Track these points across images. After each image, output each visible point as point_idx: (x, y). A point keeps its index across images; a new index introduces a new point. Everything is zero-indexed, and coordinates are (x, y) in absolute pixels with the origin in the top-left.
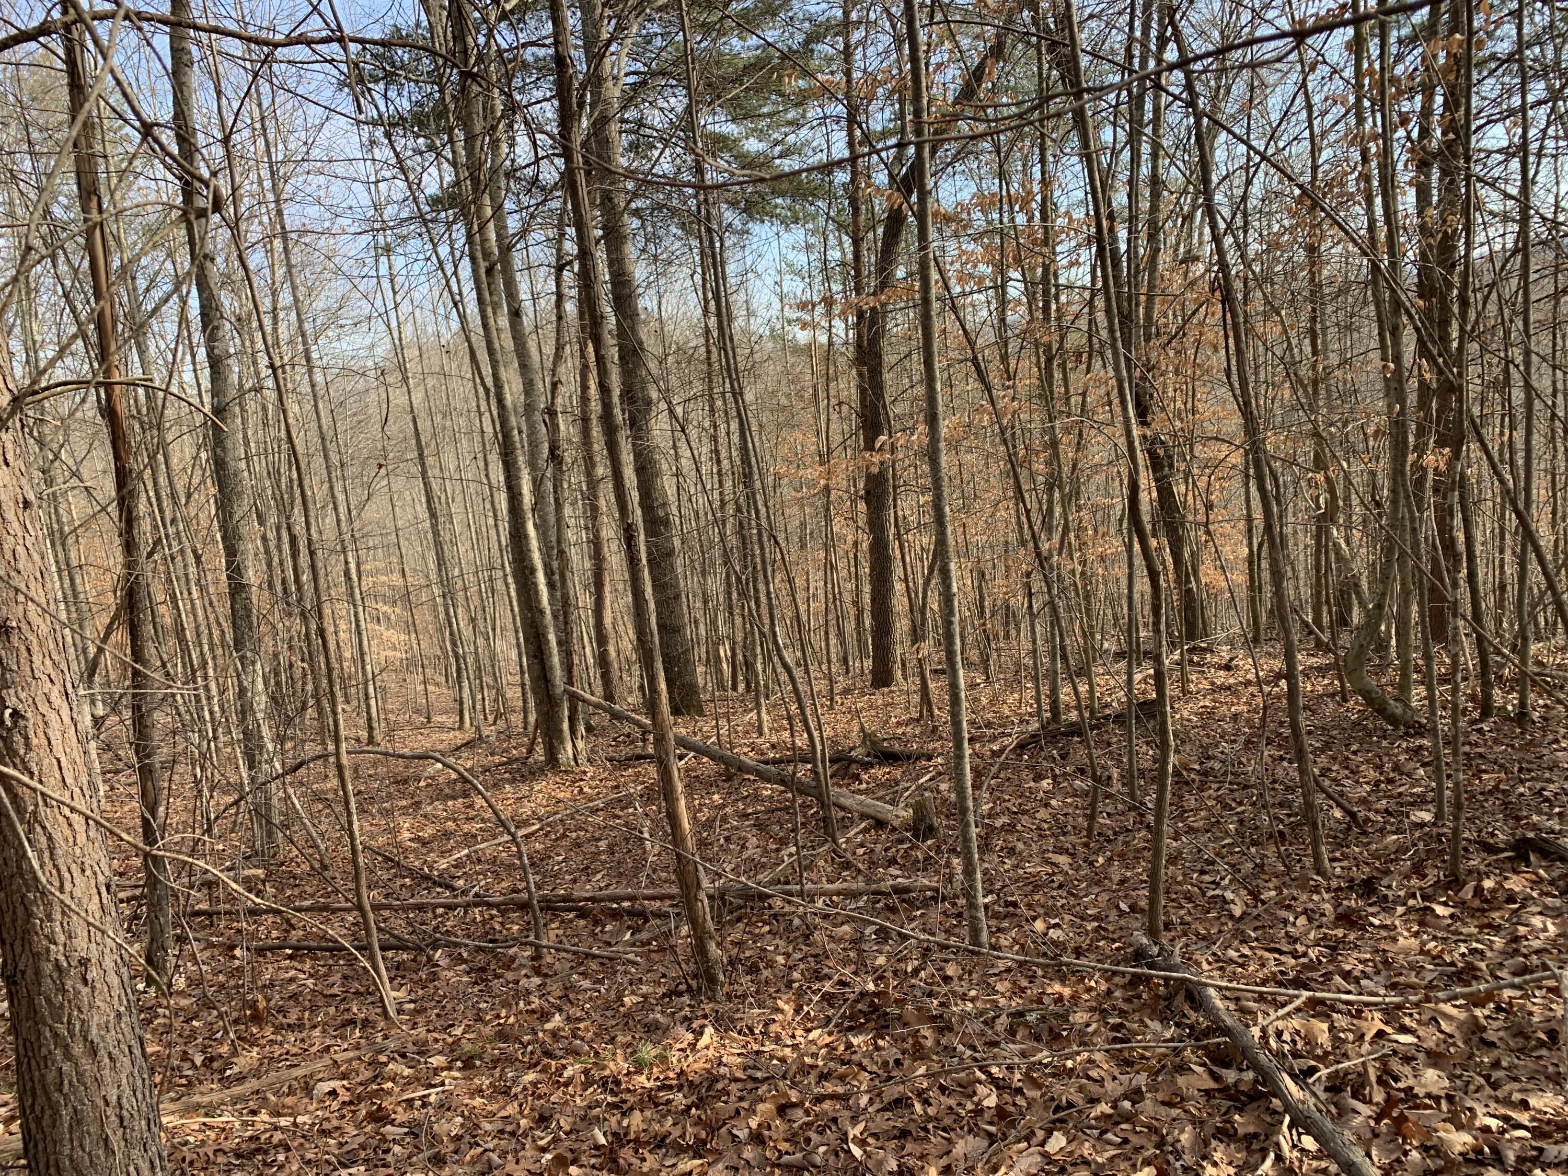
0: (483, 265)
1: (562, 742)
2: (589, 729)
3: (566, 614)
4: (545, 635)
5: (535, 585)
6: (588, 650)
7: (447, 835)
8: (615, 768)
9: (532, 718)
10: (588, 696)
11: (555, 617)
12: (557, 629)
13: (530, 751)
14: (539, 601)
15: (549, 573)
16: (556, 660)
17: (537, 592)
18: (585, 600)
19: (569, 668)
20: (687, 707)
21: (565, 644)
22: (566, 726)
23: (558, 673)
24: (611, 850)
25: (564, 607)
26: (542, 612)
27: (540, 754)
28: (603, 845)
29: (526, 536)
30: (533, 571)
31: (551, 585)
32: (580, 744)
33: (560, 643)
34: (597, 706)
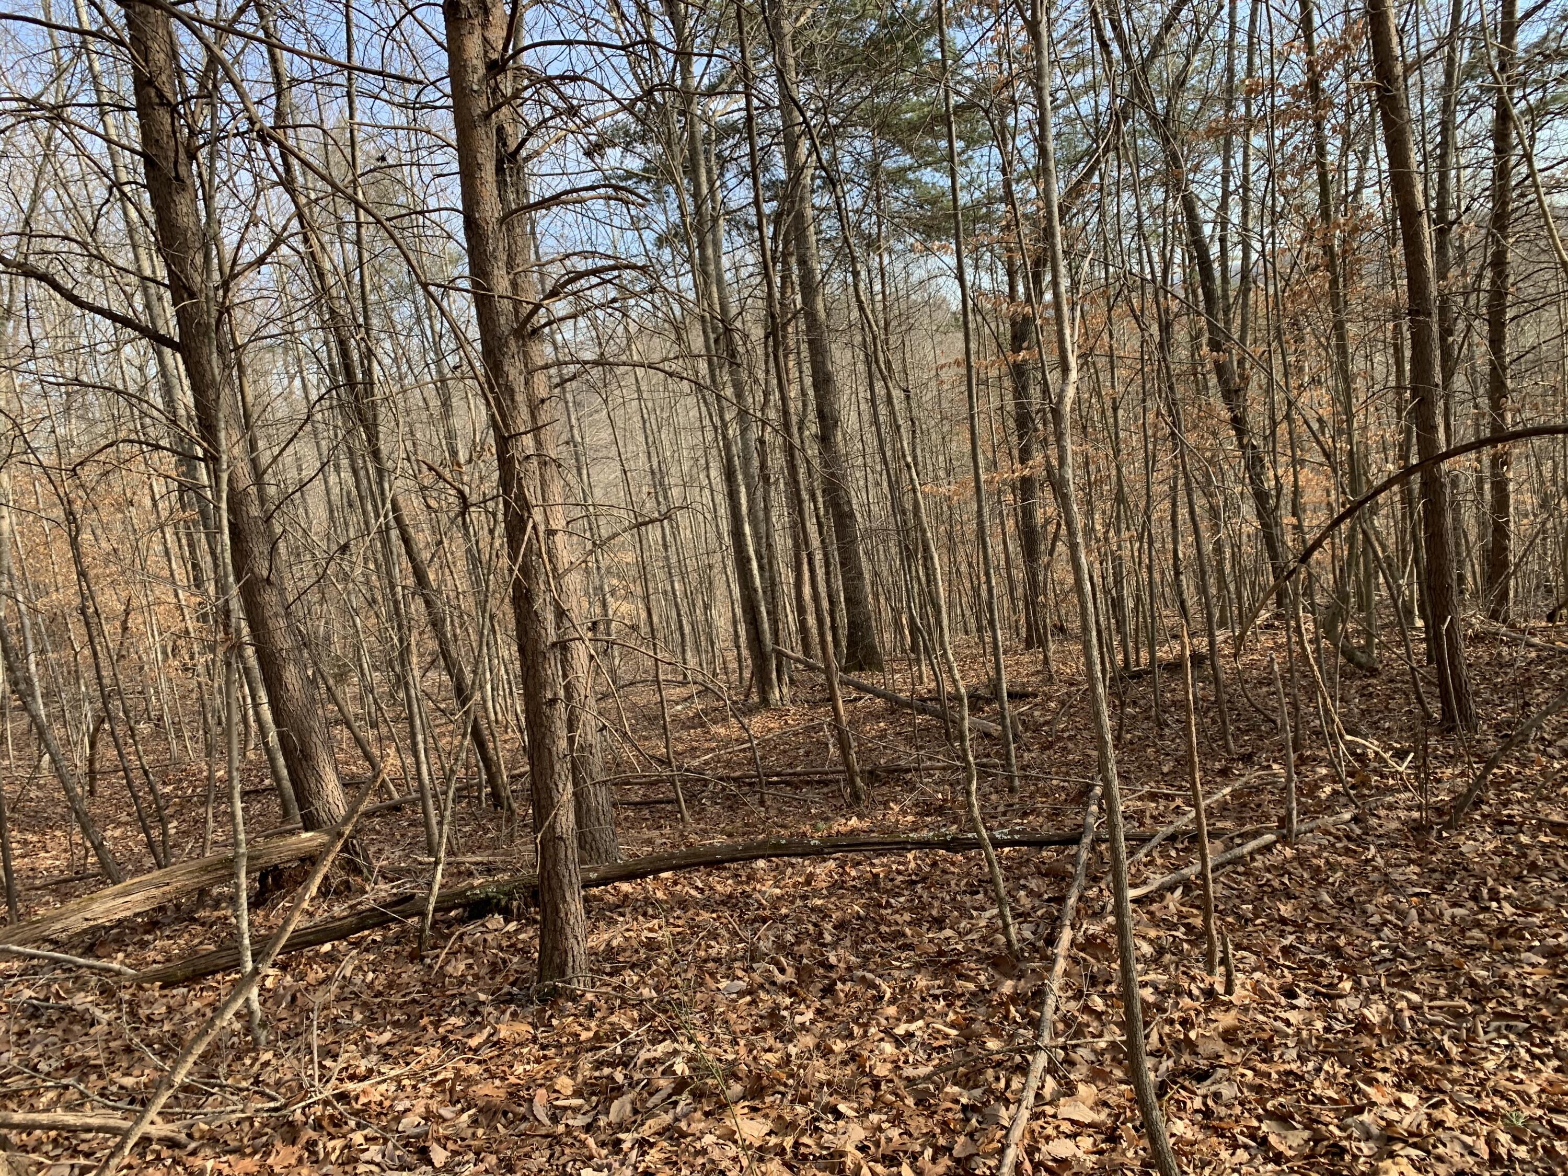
0: (712, 336)
1: (772, 687)
2: (792, 682)
3: (773, 591)
4: (758, 608)
5: (751, 570)
6: (790, 617)
7: (694, 749)
8: (810, 708)
9: (747, 674)
10: (789, 652)
11: (764, 592)
12: (767, 603)
13: (747, 696)
14: (753, 583)
15: (759, 558)
16: (766, 626)
17: (752, 575)
18: (786, 576)
19: (775, 633)
20: (870, 664)
21: (772, 613)
22: (774, 675)
23: (768, 637)
24: (807, 754)
25: (772, 585)
26: (756, 591)
27: (755, 698)
28: (801, 752)
30: (749, 560)
31: (761, 568)
32: (785, 690)
33: (769, 613)
34: (797, 660)
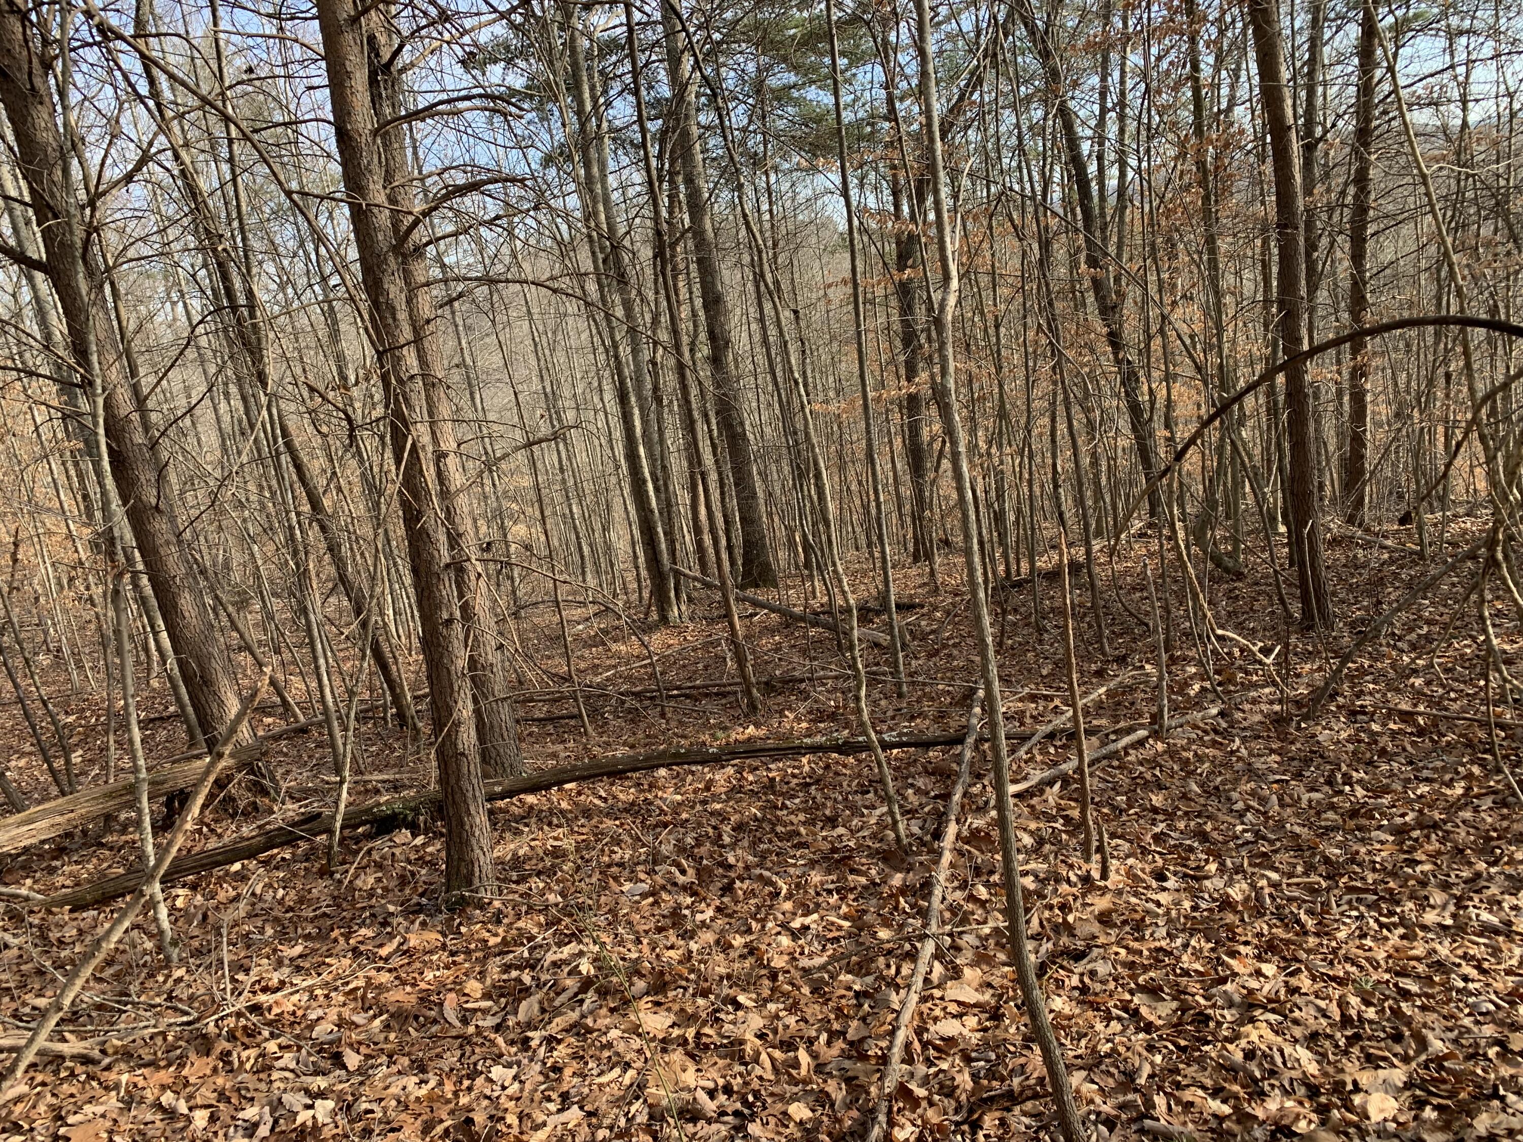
0: (600, 256)
1: (670, 606)
2: (690, 600)
3: (669, 513)
4: (655, 528)
5: (647, 492)
6: (687, 538)
7: (596, 666)
8: (708, 625)
9: (646, 594)
10: (687, 571)
11: (661, 513)
12: (663, 523)
13: (647, 614)
14: (649, 504)
15: (655, 480)
16: (663, 546)
17: (648, 497)
18: (683, 497)
19: (672, 552)
20: (765, 582)
21: (669, 533)
22: (672, 594)
23: (665, 557)
24: (706, 668)
25: (668, 506)
26: (652, 511)
27: (655, 616)
28: (700, 666)
29: (639, 457)
30: (644, 482)
31: (657, 489)
32: (683, 608)
33: (665, 534)
34: (695, 579)
